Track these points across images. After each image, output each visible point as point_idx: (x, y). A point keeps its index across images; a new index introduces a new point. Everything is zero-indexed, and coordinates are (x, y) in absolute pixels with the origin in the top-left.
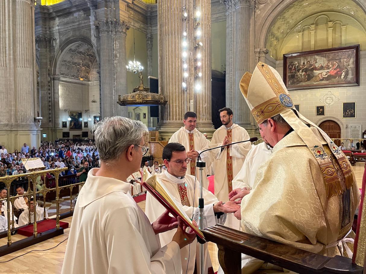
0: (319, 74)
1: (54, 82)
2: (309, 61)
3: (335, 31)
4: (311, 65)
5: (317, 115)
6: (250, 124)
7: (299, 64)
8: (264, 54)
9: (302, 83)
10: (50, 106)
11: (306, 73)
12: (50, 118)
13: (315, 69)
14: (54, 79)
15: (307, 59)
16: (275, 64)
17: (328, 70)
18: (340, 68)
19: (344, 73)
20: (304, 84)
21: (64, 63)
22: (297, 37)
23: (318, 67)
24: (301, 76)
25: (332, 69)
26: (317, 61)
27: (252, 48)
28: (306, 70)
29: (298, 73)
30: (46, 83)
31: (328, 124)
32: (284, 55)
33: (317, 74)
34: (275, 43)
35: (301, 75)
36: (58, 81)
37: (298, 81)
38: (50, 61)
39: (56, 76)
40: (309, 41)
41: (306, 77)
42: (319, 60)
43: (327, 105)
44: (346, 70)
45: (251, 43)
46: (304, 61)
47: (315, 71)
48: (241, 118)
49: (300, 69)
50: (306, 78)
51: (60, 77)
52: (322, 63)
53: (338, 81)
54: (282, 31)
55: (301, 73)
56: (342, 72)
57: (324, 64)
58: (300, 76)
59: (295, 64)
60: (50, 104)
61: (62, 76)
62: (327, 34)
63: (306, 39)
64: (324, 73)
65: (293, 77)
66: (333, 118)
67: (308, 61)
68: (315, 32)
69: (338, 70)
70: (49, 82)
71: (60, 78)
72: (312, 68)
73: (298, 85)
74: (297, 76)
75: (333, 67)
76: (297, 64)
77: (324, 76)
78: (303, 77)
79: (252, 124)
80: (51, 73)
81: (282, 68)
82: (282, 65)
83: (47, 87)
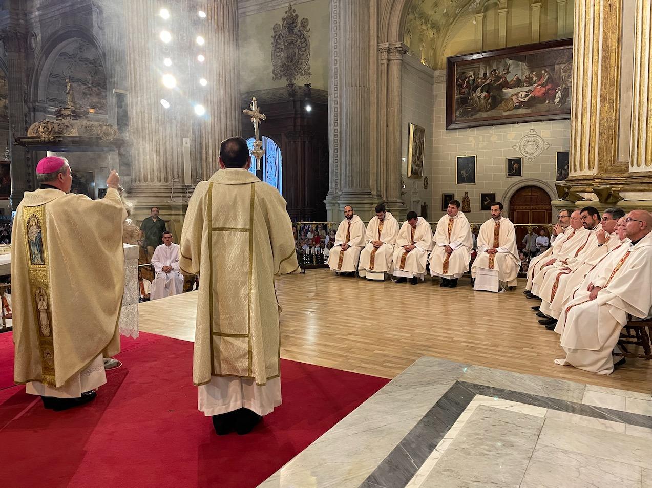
0: (513, 95)
1: (35, 114)
2: (495, 70)
3: (546, 9)
4: (498, 78)
5: (509, 175)
6: (369, 193)
7: (476, 77)
8: (397, 54)
9: (480, 113)
10: (28, 159)
11: (489, 94)
12: (28, 181)
13: (507, 85)
14: (35, 110)
15: (490, 66)
16: (432, 77)
17: (530, 88)
18: (552, 82)
19: (559, 91)
20: (484, 115)
21: (55, 79)
22: (474, 22)
23: (511, 81)
24: (480, 100)
25: (537, 86)
26: (510, 70)
27: (373, 42)
28: (488, 89)
29: (474, 94)
30: (21, 116)
31: (530, 194)
32: (448, 58)
33: (510, 95)
34: (431, 34)
35: (479, 98)
36: (42, 113)
37: (473, 109)
38: (28, 76)
39: (37, 104)
40: (496, 31)
41: (489, 101)
42: (513, 68)
43: (527, 155)
44: (564, 86)
45: (372, 32)
46: (486, 71)
47: (505, 90)
48: (352, 181)
49: (478, 87)
50: (489, 104)
51: (47, 106)
52: (519, 73)
53: (547, 109)
54: (445, 11)
55: (479, 95)
56: (557, 90)
57: (522, 76)
58: (477, 99)
59: (469, 76)
60: (29, 156)
61: (52, 103)
62: (531, 15)
63: (490, 27)
64: (522, 93)
65: (464, 101)
66: (539, 181)
67: (492, 70)
68: (508, 12)
69: (549, 86)
70: (26, 116)
71: (45, 107)
72: (501, 83)
73: (474, 117)
74: (471, 99)
75: (539, 81)
76: (473, 76)
77: (521, 99)
78: (483, 101)
79: (374, 193)
80: (30, 99)
81: (445, 85)
82: (445, 79)
83: (23, 123)
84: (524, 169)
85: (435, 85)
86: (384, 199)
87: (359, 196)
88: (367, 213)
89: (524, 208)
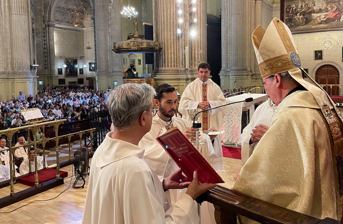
0: (317, 17)
1: (49, 28)
2: (307, 4)
4: (309, 8)
5: (315, 59)
6: (246, 70)
7: (297, 8)
9: (299, 26)
10: (45, 53)
11: (304, 16)
12: (45, 65)
13: (314, 12)
14: (49, 26)
15: (305, 2)
16: (272, 7)
17: (327, 13)
18: (339, 10)
20: (302, 27)
21: (58, 9)
23: (316, 10)
25: (331, 12)
26: (315, 4)
28: (304, 14)
29: (296, 17)
30: (41, 29)
31: (327, 69)
33: (316, 17)
35: (299, 18)
36: (52, 28)
37: (295, 24)
38: (45, 8)
39: (50, 23)
41: (304, 20)
42: (317, 3)
43: (326, 49)
46: (302, 4)
47: (313, 15)
48: (237, 63)
49: (298, 13)
50: (304, 22)
51: (55, 24)
52: (320, 5)
53: (337, 24)
55: (299, 17)
56: (341, 15)
59: (293, 7)
60: (46, 51)
61: (57, 22)
64: (322, 16)
65: (290, 21)
66: (332, 62)
67: (305, 4)
69: (337, 12)
70: (44, 29)
72: (310, 11)
73: (296, 29)
74: (294, 19)
75: (332, 10)
76: (295, 7)
77: (322, 20)
78: (300, 20)
79: (249, 69)
80: (46, 20)
81: (279, 12)
82: (279, 8)
83: (42, 33)
84: (324, 56)
85: (273, 12)
86: (254, 73)
87: (241, 71)
88: (245, 80)
89: (324, 76)
